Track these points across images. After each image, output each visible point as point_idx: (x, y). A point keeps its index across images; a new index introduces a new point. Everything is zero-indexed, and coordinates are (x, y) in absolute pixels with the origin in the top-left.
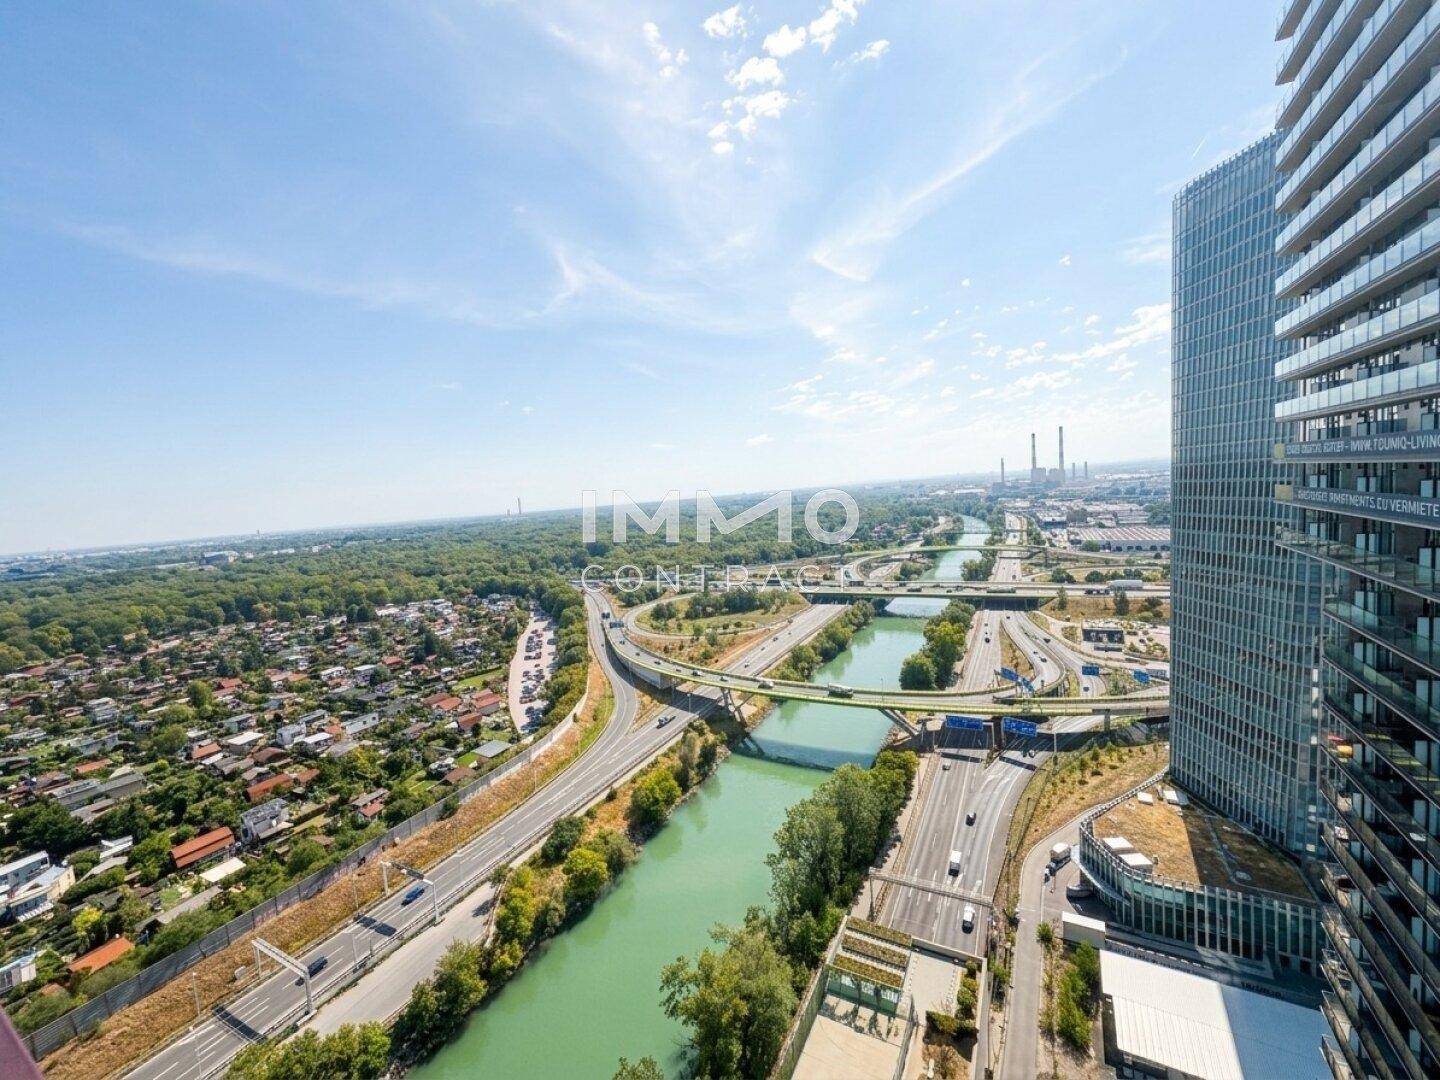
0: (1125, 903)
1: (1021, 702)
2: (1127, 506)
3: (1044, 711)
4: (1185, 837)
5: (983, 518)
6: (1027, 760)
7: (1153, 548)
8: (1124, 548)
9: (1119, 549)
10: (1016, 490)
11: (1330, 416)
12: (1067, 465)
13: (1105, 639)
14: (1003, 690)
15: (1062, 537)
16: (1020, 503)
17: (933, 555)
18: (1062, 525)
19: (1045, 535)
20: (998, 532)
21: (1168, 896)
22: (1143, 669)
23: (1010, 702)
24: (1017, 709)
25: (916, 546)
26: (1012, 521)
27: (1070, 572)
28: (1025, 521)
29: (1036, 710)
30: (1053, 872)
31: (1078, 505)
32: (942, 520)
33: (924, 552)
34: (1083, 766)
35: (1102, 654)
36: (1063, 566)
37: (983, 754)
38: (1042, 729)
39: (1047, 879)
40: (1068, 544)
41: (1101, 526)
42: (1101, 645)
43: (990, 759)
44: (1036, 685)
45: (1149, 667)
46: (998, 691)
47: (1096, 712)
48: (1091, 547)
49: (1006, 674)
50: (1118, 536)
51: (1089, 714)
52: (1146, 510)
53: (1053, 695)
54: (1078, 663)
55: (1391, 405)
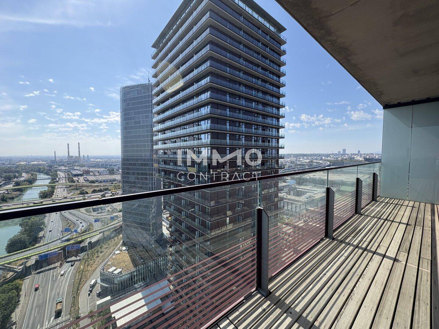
0: (115, 285)
1: (72, 239)
2: (103, 169)
3: (83, 239)
4: (129, 258)
5: (47, 174)
6: (78, 258)
7: (111, 181)
8: (103, 182)
9: (101, 182)
10: (61, 163)
11: (164, 150)
12: (81, 155)
13: (100, 210)
14: (65, 237)
15: (81, 179)
16: (63, 168)
17: (21, 190)
18: (81, 175)
19: (75, 179)
20: (54, 179)
21: (126, 276)
22: (112, 216)
23: (68, 240)
24: (72, 242)
25: (10, 186)
26: (61, 174)
27: (86, 190)
28: (66, 174)
29: (80, 239)
30: (91, 291)
31: (86, 168)
32: (24, 174)
33: (15, 189)
34: (97, 252)
35: (100, 215)
36: (83, 188)
37: (57, 264)
38: (82, 245)
39: (89, 295)
40: (84, 182)
41: (95, 175)
42: (98, 212)
43: (61, 265)
44: (79, 230)
45: (114, 215)
46: (63, 237)
47: (100, 233)
48: (93, 182)
49: (67, 230)
50: (100, 178)
51: (98, 234)
52: (108, 170)
53: (85, 232)
54: (92, 219)
55: (175, 149)
